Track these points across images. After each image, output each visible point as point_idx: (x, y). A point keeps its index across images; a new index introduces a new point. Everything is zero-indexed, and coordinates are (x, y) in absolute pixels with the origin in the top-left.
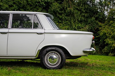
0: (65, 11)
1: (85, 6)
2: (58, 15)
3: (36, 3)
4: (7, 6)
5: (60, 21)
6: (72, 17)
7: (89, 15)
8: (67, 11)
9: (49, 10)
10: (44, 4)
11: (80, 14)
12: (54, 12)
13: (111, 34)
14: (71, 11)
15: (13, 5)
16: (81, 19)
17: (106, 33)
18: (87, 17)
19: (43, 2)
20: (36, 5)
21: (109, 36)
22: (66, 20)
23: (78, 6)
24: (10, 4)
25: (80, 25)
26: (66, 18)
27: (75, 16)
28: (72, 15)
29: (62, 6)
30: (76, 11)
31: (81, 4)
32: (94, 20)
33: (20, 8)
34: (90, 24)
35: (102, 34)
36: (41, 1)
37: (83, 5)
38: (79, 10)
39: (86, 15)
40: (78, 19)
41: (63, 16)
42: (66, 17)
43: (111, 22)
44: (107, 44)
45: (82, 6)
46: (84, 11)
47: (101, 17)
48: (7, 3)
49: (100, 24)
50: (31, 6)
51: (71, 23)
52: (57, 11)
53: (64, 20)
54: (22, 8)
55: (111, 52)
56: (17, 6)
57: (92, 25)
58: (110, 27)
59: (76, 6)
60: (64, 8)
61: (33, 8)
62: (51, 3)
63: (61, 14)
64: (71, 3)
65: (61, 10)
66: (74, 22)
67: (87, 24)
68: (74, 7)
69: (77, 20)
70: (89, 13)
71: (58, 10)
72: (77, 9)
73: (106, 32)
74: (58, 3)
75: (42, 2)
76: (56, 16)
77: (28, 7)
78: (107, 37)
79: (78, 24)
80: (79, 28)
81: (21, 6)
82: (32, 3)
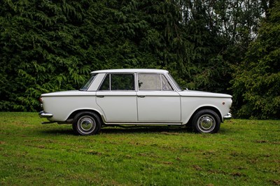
0: (168, 43)
1: (202, 34)
2: (158, 51)
3: (121, 31)
4: (71, 37)
5: (160, 62)
6: (180, 53)
7: (210, 49)
8: (172, 44)
9: (141, 42)
10: (134, 33)
11: (195, 48)
12: (151, 45)
13: (252, 85)
14: (178, 42)
15: (80, 34)
16: (196, 57)
17: (244, 84)
18: (207, 54)
20: (121, 34)
21: (250, 88)
23: (191, 33)
24: (75, 33)
25: (195, 68)
26: (170, 57)
27: (186, 52)
28: (180, 50)
29: (163, 35)
30: (187, 43)
31: (195, 29)
32: (221, 60)
33: (93, 40)
34: (212, 65)
35: (238, 84)
37: (199, 31)
38: (192, 41)
39: (205, 49)
40: (191, 58)
42: (170, 55)
43: (253, 64)
44: (247, 102)
45: (198, 34)
46: (202, 43)
47: (233, 55)
48: (70, 32)
49: (232, 66)
50: (111, 36)
51: (178, 64)
52: (156, 45)
53: (167, 60)
54: (96, 41)
55: (253, 115)
56: (87, 37)
57: (216, 68)
58: (250, 72)
59: (187, 34)
60: (166, 38)
61: (115, 40)
62: (145, 30)
63: (161, 49)
64: (177, 30)
65: (162, 42)
66: (184, 62)
67: (206, 66)
68: (183, 35)
69: (189, 60)
70: (210, 46)
71: (158, 42)
72: (189, 39)
73: (244, 80)
74: (156, 29)
75: (130, 28)
76: (153, 53)
77: (107, 39)
78: (245, 90)
79: (191, 66)
80: (193, 73)
81: (94, 38)
82: (113, 31)
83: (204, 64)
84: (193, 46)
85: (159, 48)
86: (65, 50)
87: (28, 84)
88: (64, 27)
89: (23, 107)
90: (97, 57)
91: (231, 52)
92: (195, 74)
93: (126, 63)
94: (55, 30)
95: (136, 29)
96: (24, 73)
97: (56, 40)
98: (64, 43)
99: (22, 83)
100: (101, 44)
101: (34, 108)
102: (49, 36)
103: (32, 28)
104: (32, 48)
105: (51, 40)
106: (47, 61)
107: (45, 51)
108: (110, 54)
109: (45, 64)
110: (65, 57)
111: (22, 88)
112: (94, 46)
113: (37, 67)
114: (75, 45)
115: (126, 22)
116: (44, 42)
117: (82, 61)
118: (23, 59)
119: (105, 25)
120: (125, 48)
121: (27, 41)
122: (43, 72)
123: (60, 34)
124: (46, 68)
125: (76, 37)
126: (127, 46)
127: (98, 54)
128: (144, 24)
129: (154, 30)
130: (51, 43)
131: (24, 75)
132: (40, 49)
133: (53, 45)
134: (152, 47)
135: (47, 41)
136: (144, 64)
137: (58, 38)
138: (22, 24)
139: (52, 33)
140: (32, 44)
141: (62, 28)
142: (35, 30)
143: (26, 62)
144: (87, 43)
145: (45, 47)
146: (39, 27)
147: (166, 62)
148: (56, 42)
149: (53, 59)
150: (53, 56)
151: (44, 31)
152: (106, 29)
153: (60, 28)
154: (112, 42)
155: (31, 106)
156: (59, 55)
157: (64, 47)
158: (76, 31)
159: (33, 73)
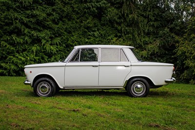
0: (125, 19)
1: (154, 11)
2: (116, 26)
3: (85, 10)
4: (44, 15)
5: (119, 34)
6: (135, 27)
7: (160, 23)
8: (128, 20)
9: (103, 18)
10: (96, 11)
11: (147, 23)
12: (110, 21)
13: (192, 54)
14: (133, 19)
15: (52, 12)
16: (148, 30)
17: (185, 52)
18: (157, 27)
19: (95, 7)
20: (85, 12)
21: (190, 56)
22: (127, 32)
23: (144, 11)
24: (48, 12)
25: (147, 39)
26: (127, 30)
27: (140, 26)
28: (135, 24)
29: (121, 12)
30: (141, 19)
31: (148, 8)
32: (168, 33)
33: (62, 17)
34: (162, 37)
35: (180, 52)
36: (91, 7)
37: (151, 9)
38: (145, 17)
39: (156, 24)
40: (144, 31)
41: (123, 27)
42: (127, 28)
43: (193, 35)
44: (188, 68)
45: (150, 11)
46: (153, 19)
47: (178, 28)
48: (44, 11)
49: (177, 38)
50: (78, 13)
51: (133, 36)
52: (115, 20)
53: (124, 33)
54: (65, 18)
55: (193, 78)
56: (58, 15)
57: (164, 39)
58: (192, 42)
59: (141, 11)
60: (123, 15)
61: (80, 17)
62: (106, 9)
63: (119, 24)
64: (133, 8)
65: (120, 18)
66: (139, 34)
67: (157, 38)
68: (138, 12)
69: (142, 32)
70: (160, 21)
71: (116, 18)
72: (142, 15)
73: (185, 50)
74: (115, 7)
75: (93, 7)
76: (113, 27)
77: (74, 16)
78: (186, 57)
79: (144, 37)
80: (146, 43)
81: (63, 15)
82: (79, 9)
83: (155, 36)
84: (146, 21)
85: (117, 23)
86: (40, 26)
87: (9, 53)
88: (39, 7)
89: (5, 72)
90: (65, 31)
91: (176, 26)
92: (148, 44)
93: (90, 35)
94: (31, 9)
95: (98, 8)
96: (6, 44)
97: (31, 18)
98: (39, 19)
99: (4, 53)
100: (69, 20)
101: (14, 72)
102: (26, 14)
103: (12, 8)
104: (12, 24)
105: (28, 17)
106: (24, 34)
107: (23, 27)
108: (76, 28)
109: (23, 37)
110: (40, 31)
111: (4, 56)
112: (63, 21)
113: (16, 39)
114: (48, 21)
115: (89, 2)
116: (22, 19)
117: (53, 34)
118: (5, 33)
119: (72, 5)
120: (88, 23)
121: (8, 19)
122: (20, 43)
123: (34, 12)
124: (24, 40)
125: (49, 15)
126: (90, 21)
127: (66, 28)
128: (104, 3)
129: (113, 8)
130: (27, 19)
131: (6, 46)
132: (19, 25)
133: (29, 21)
134: (111, 22)
135: (24, 18)
136: (105, 36)
137: (33, 16)
138: (4, 5)
139: (28, 12)
140: (12, 21)
141: (37, 8)
142: (15, 10)
143: (7, 35)
144: (58, 20)
145: (23, 23)
146: (18, 7)
147: (123, 34)
148: (31, 19)
149: (29, 33)
150: (29, 30)
151: (22, 11)
152: (73, 8)
153: (35, 8)
154: (78, 18)
155: (11, 71)
156: (35, 29)
157: (39, 23)
158: (49, 10)
159: (13, 44)
